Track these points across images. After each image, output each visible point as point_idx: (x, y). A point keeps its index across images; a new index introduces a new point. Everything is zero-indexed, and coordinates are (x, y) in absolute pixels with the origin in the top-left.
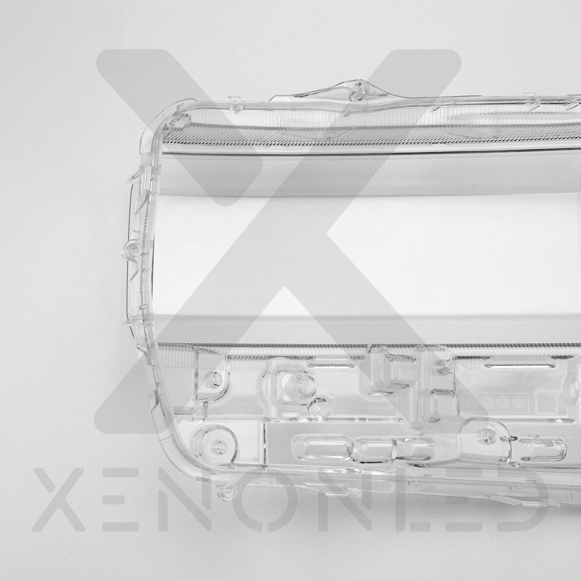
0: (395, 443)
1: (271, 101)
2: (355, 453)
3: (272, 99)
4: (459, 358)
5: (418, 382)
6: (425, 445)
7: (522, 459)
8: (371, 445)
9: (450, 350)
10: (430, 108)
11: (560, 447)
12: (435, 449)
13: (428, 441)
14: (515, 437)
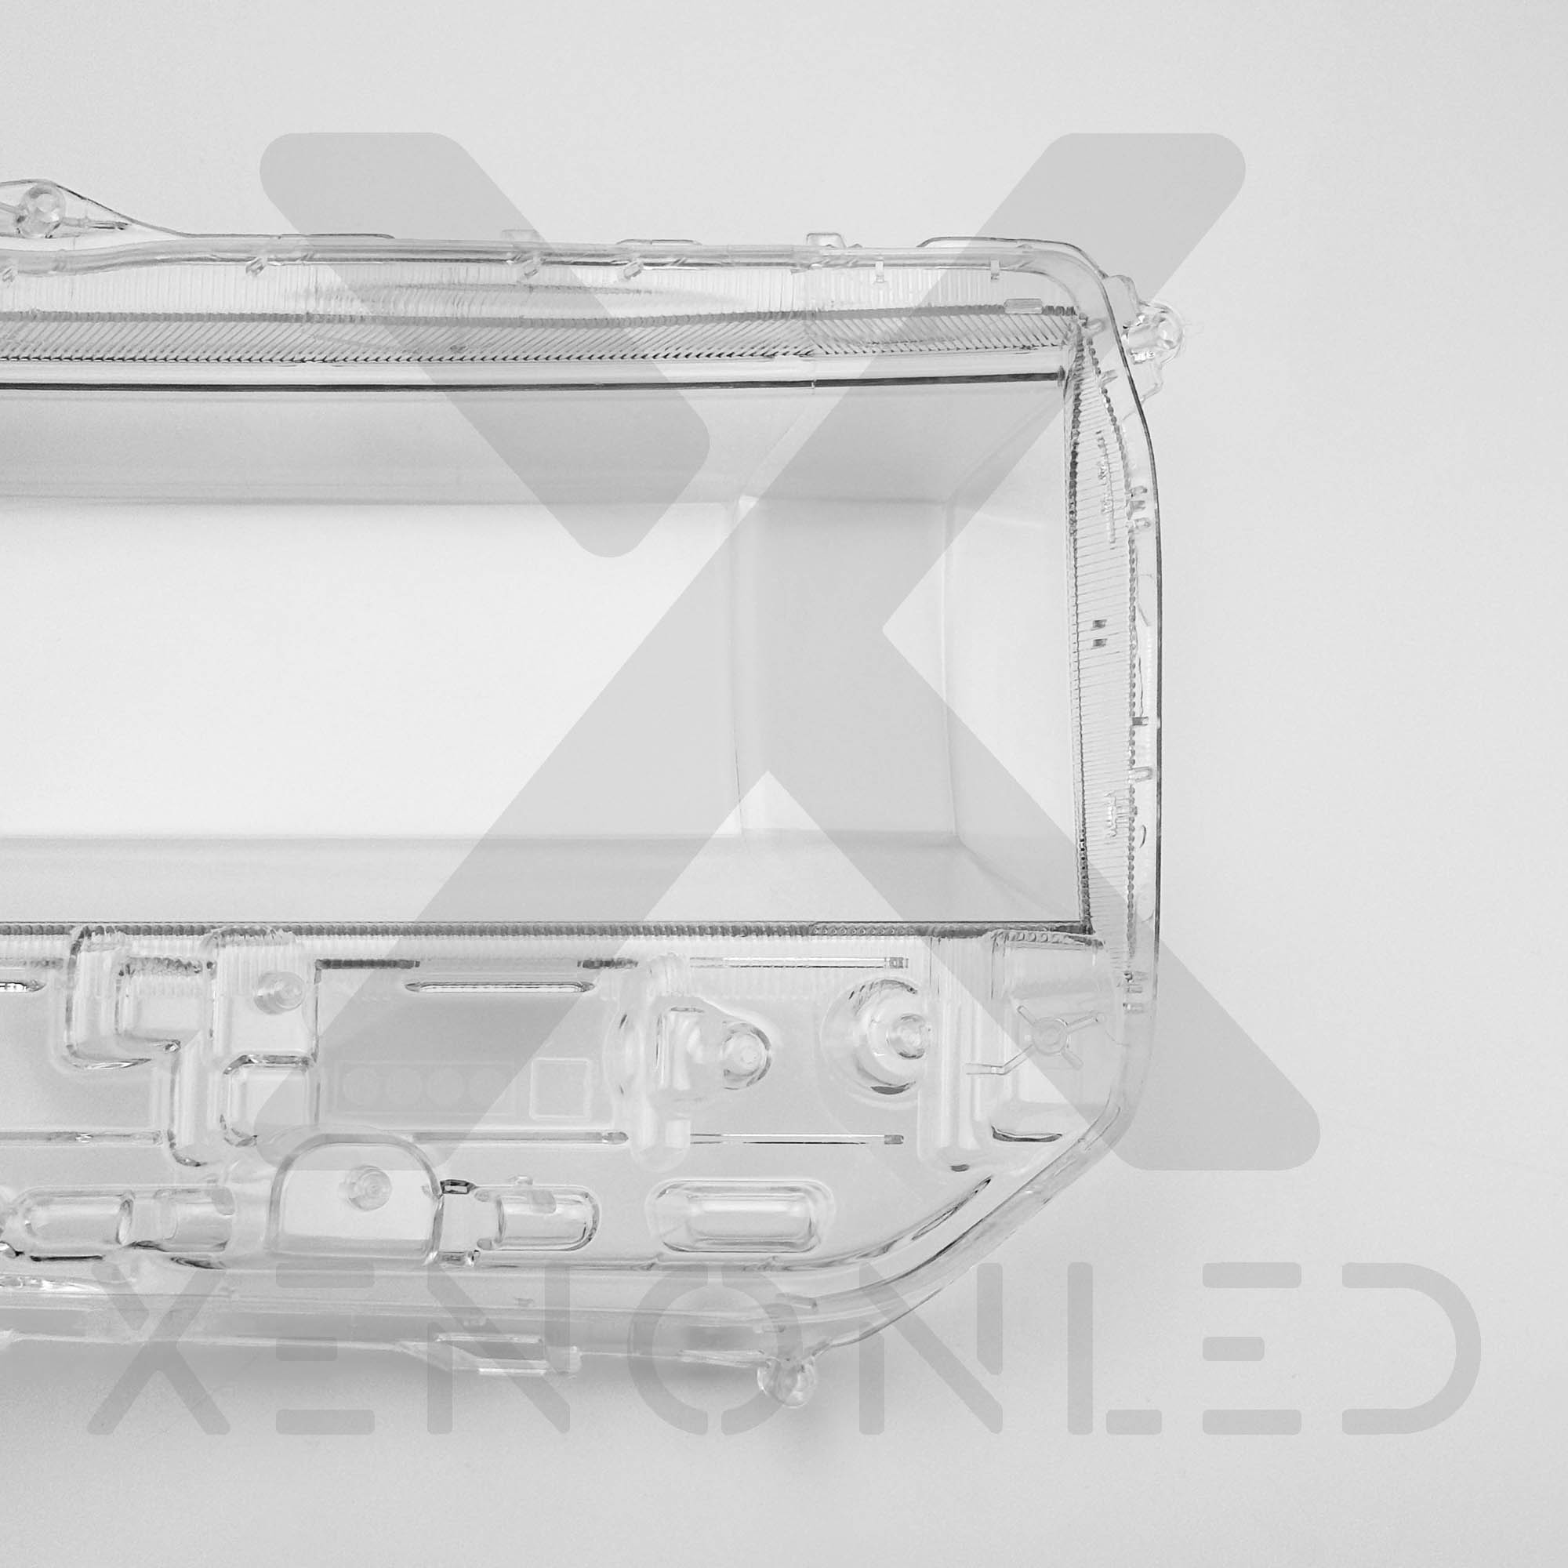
0: (127, 1205)
2: (12, 1230)
4: (328, 964)
6: (210, 1211)
8: (59, 1211)
9: (304, 942)
10: (242, 267)
11: (579, 1213)
12: (230, 1220)
13: (221, 1198)
14: (467, 1184)
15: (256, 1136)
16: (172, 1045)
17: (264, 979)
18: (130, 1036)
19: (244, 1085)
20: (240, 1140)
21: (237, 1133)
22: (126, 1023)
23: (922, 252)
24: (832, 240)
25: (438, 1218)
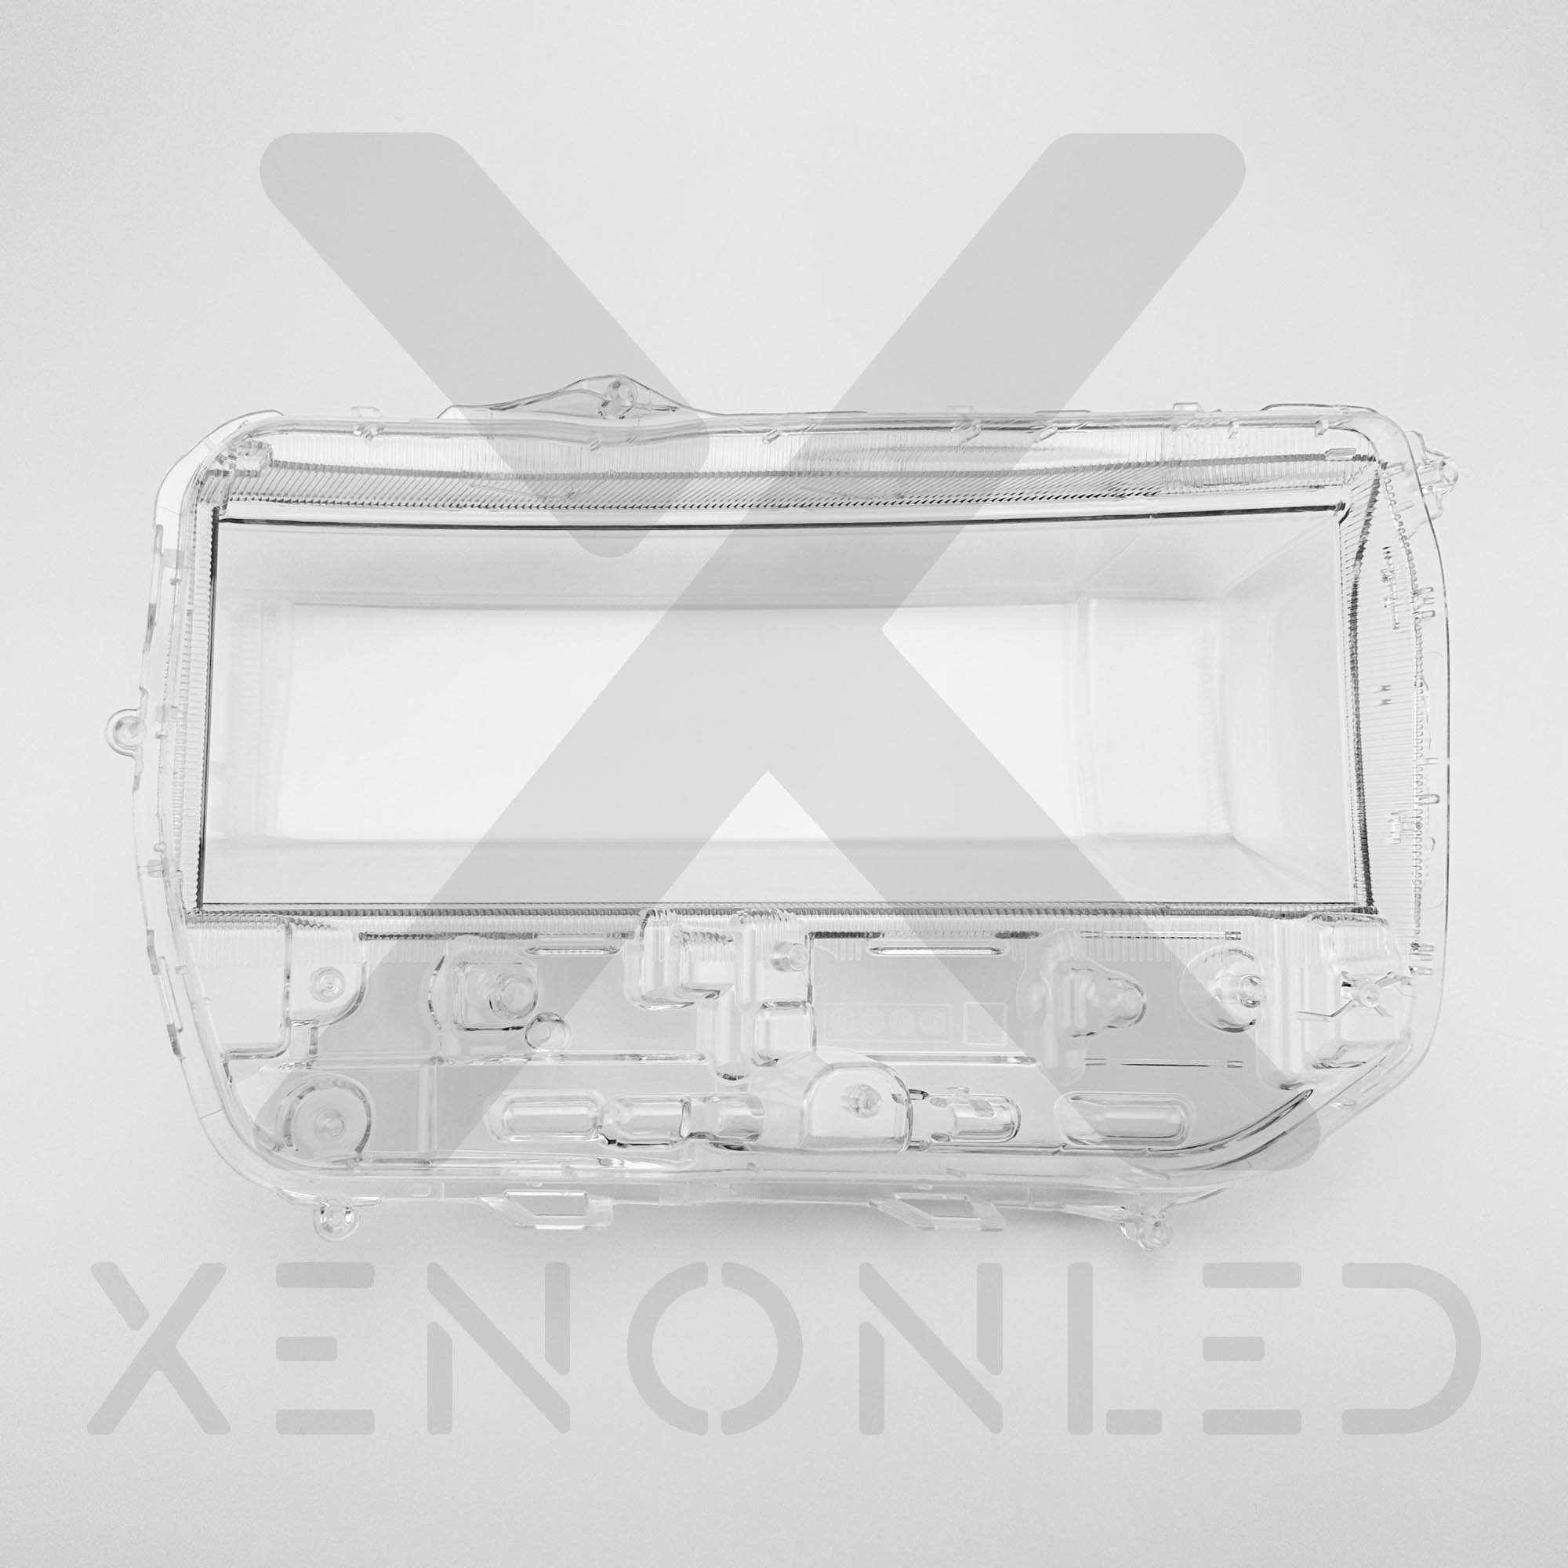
0: (686, 1105)
1: (443, 417)
2: (609, 1125)
3: (443, 413)
4: (819, 935)
5: (736, 986)
6: (746, 1112)
7: (935, 1137)
8: (639, 1112)
9: (802, 919)
10: (759, 437)
11: (1006, 1117)
12: (763, 1119)
13: (752, 1103)
14: (922, 1093)
15: (777, 1060)
16: (713, 994)
17: (778, 947)
18: (685, 988)
19: (768, 1023)
20: (763, 1062)
21: (761, 1057)
22: (684, 978)
23: (1266, 413)
24: (1193, 408)
25: (910, 1115)
